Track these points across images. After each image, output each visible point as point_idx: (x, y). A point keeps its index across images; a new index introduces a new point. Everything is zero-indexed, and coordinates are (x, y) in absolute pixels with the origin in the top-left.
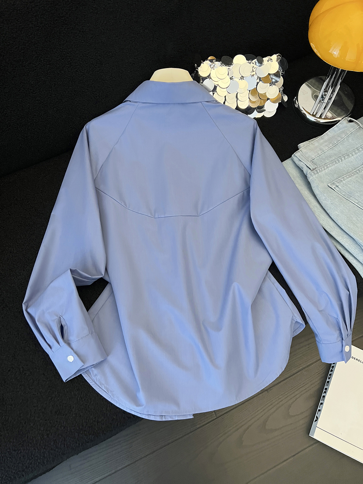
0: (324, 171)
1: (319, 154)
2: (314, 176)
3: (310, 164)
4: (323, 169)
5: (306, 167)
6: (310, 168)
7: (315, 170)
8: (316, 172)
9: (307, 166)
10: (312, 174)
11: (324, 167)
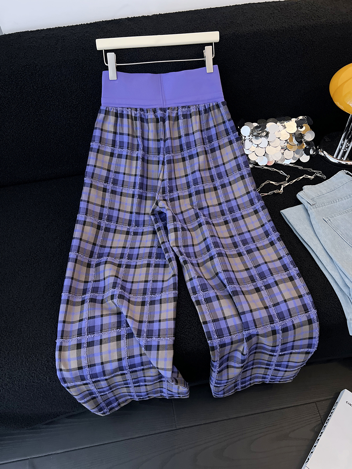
0: (322, 207)
1: (319, 195)
2: (313, 210)
3: (310, 201)
4: (321, 205)
6: (310, 204)
7: (314, 206)
8: (314, 207)
9: (307, 202)
10: (312, 208)
11: (321, 204)
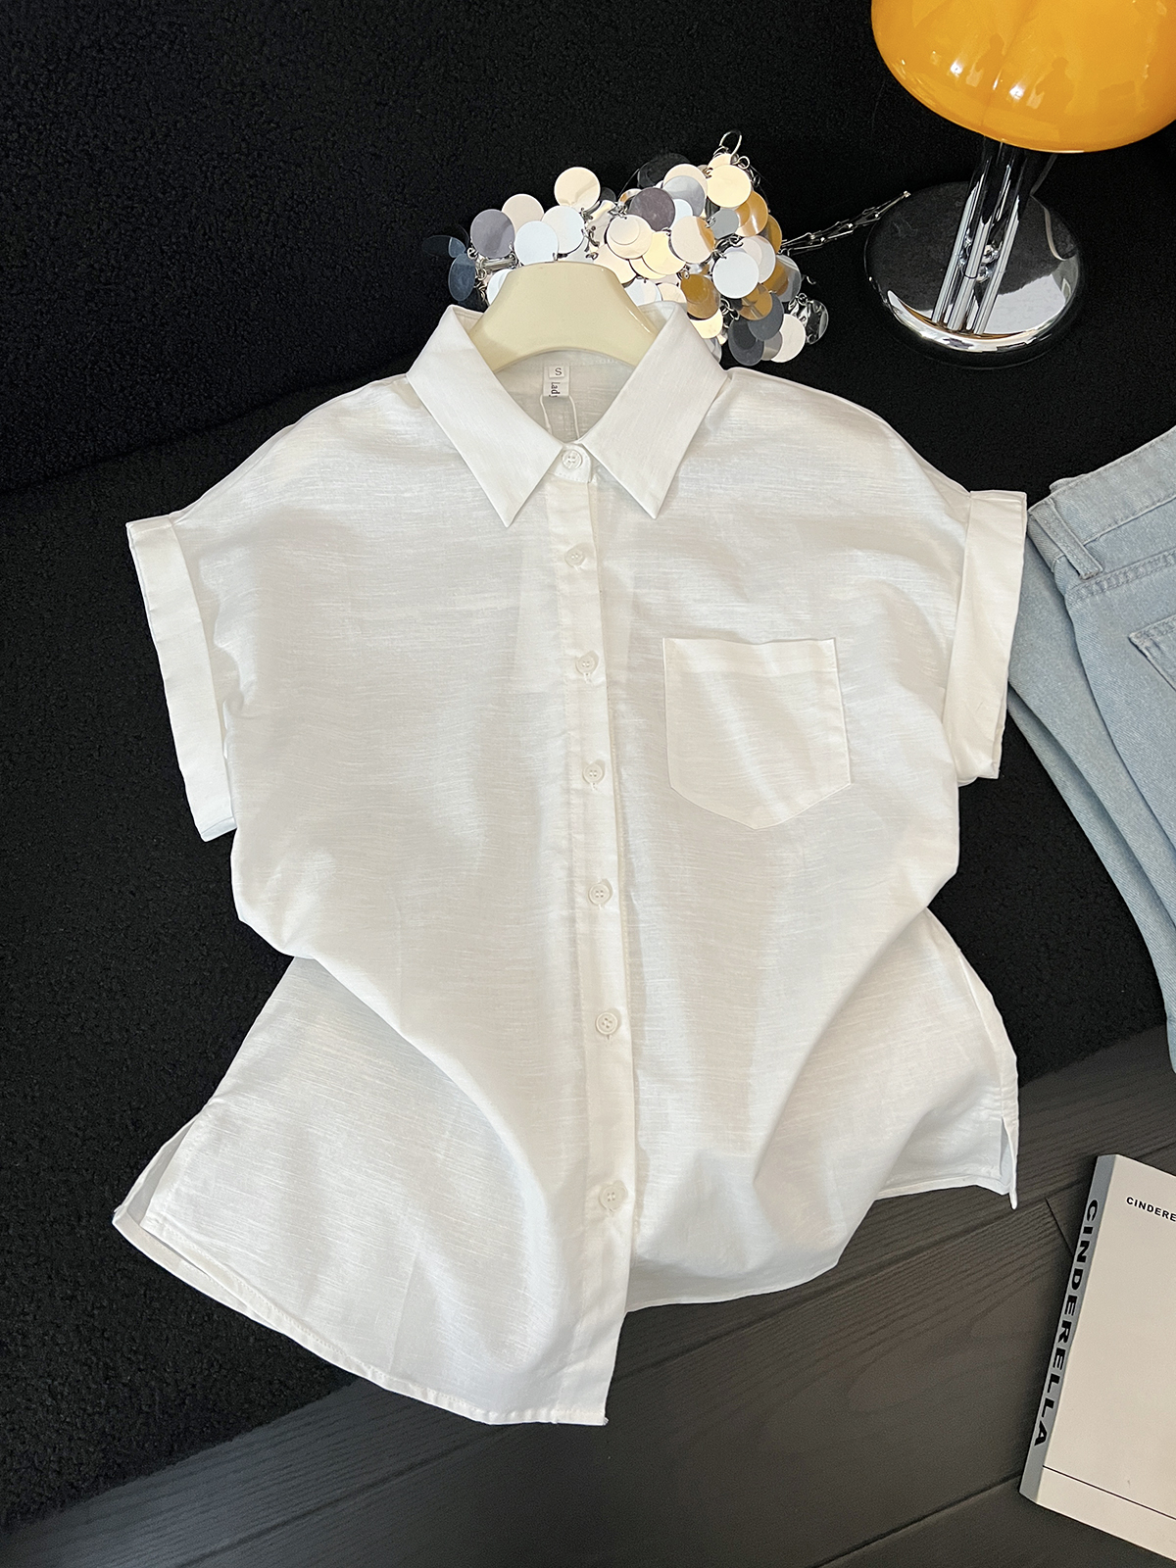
5: (1067, 565)
9: (1068, 560)
